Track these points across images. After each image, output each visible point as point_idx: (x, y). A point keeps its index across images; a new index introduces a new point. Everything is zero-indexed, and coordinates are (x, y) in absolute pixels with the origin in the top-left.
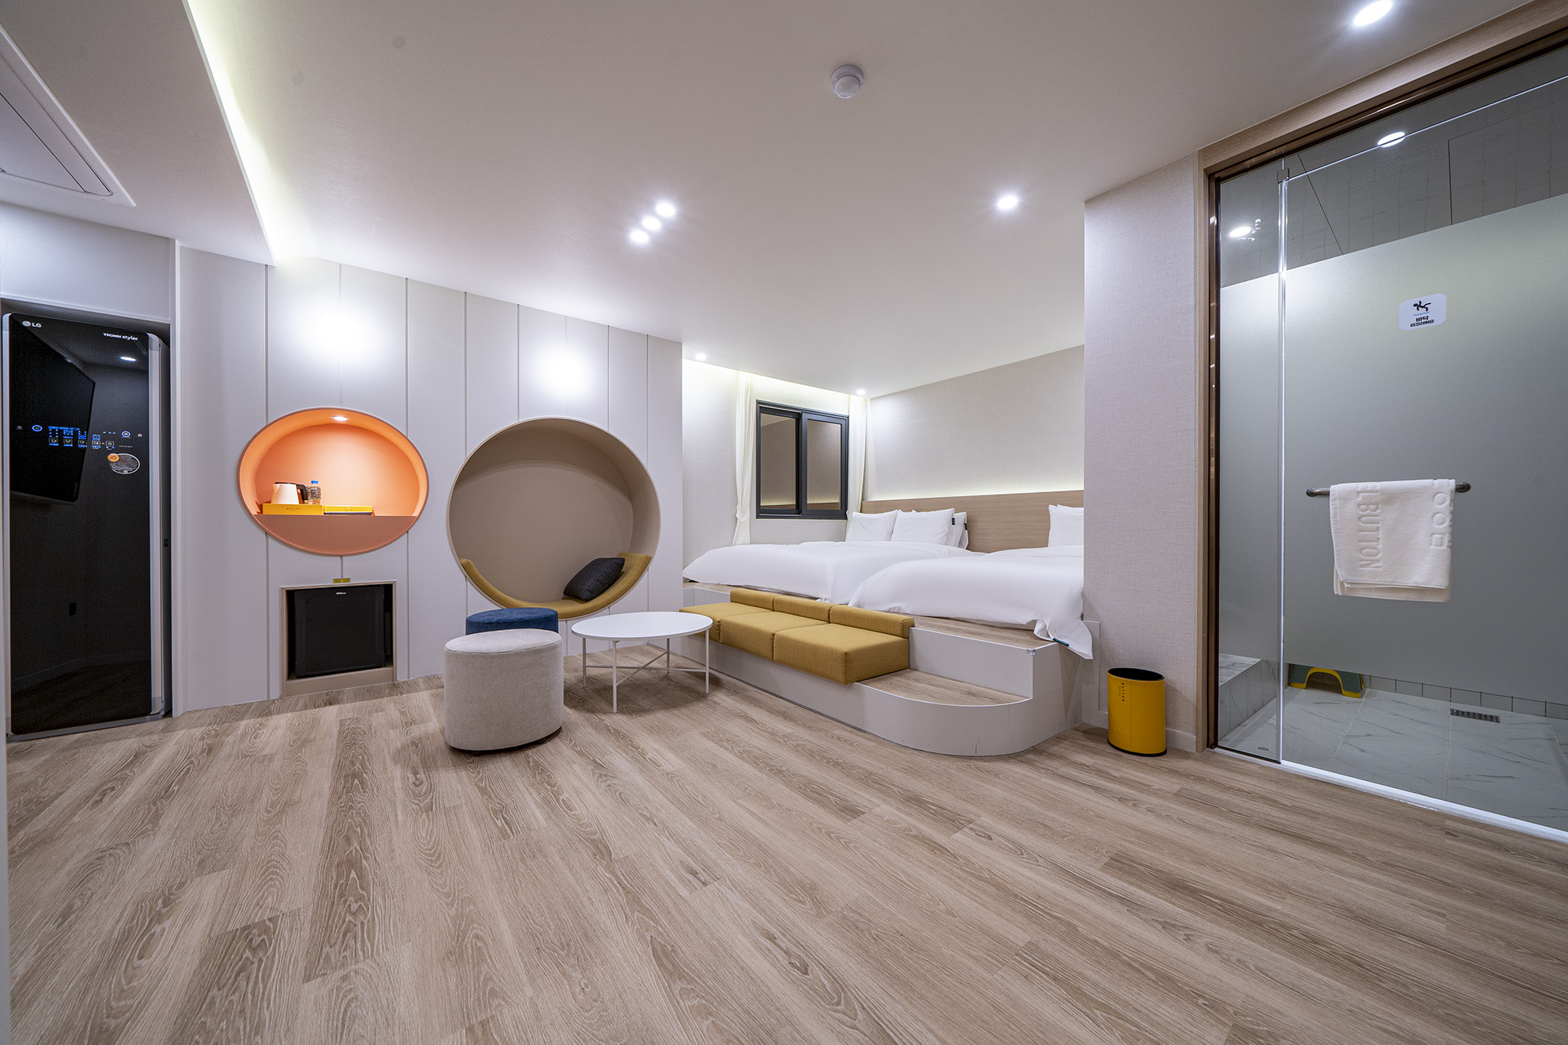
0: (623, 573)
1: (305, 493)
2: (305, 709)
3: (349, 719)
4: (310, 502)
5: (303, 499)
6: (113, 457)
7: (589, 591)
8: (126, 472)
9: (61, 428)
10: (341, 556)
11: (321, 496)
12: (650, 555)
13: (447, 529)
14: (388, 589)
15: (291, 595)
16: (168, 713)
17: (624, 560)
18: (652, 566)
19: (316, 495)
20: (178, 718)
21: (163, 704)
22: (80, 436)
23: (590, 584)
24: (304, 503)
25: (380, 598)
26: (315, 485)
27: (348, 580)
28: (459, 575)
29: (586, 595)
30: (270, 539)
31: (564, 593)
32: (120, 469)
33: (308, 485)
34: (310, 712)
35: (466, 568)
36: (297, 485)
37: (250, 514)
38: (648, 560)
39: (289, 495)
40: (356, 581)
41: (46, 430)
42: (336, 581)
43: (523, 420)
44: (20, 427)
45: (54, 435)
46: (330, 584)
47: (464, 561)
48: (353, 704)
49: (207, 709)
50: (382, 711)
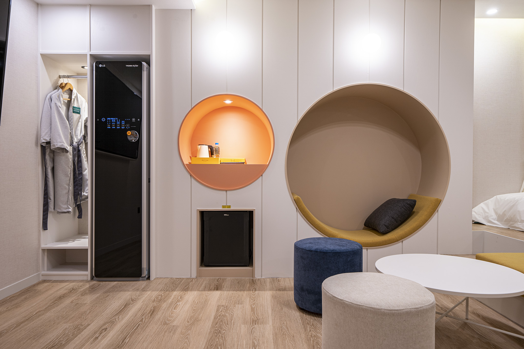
0: (414, 212)
1: (212, 151)
2: (204, 290)
3: (223, 306)
4: (214, 156)
5: (212, 155)
6: (129, 133)
7: (385, 226)
8: (133, 141)
9: (111, 119)
10: (226, 191)
11: (220, 153)
12: (440, 198)
13: (285, 174)
14: (251, 213)
15: (203, 214)
16: (149, 278)
17: (415, 202)
18: (441, 208)
19: (218, 151)
20: (153, 281)
21: (147, 271)
22: (118, 123)
23: (385, 220)
24: (212, 157)
25: (247, 220)
26: (217, 146)
27: (229, 207)
28: (292, 207)
29: (383, 229)
30: (193, 179)
31: (365, 225)
32: (131, 139)
33: (214, 146)
34: (206, 293)
35: (297, 202)
36: (209, 146)
37: (183, 164)
38: (438, 203)
39: (204, 152)
40: (234, 208)
41: (106, 120)
42: (224, 207)
43: (337, 88)
44: (98, 120)
45: (109, 123)
46: (220, 208)
47: (296, 196)
48: (228, 292)
49: (165, 278)
50: (241, 304)
